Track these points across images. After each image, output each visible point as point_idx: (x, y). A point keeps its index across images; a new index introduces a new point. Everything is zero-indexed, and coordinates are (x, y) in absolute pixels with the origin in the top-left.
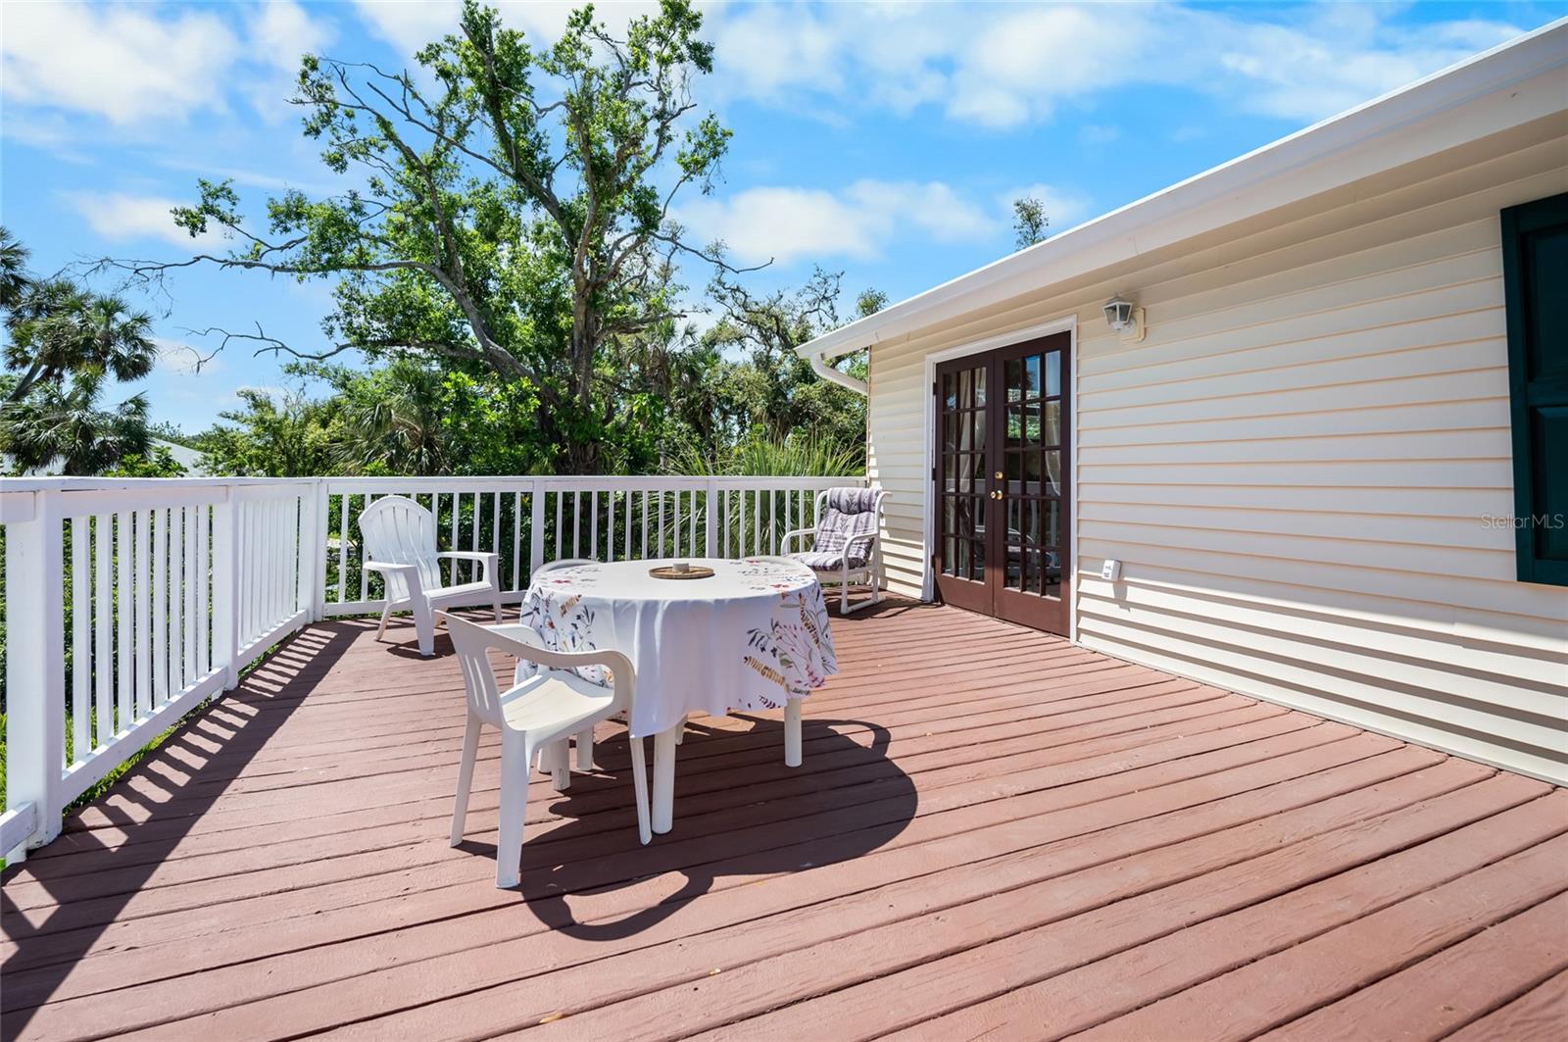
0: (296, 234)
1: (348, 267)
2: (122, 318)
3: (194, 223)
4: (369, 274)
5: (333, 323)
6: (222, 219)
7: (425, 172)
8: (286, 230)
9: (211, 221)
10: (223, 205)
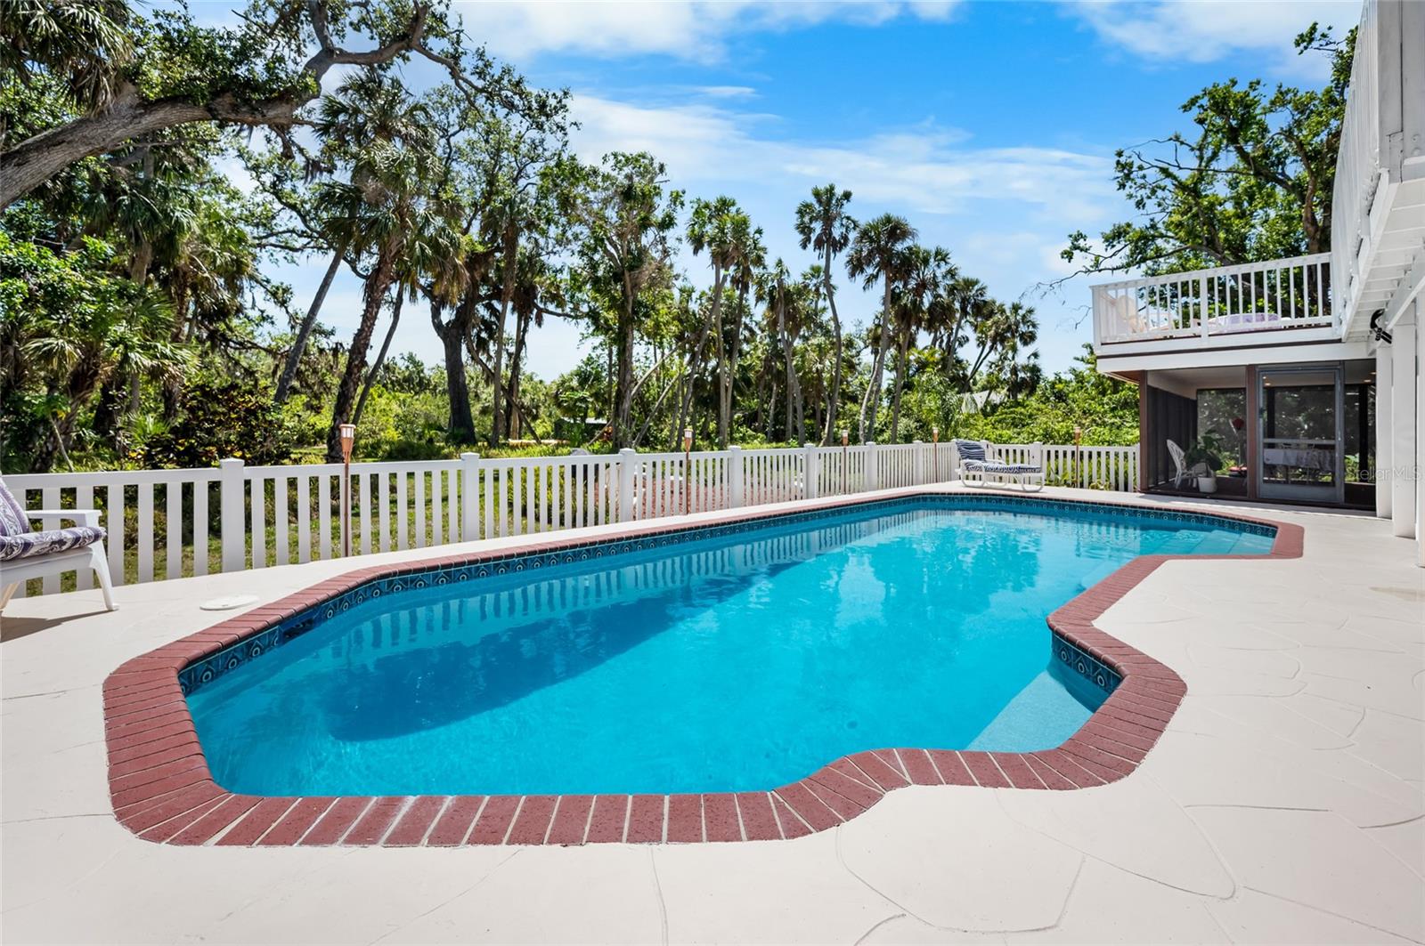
0: (1118, 247)
1: (1150, 259)
2: (1021, 312)
3: (1068, 255)
4: (1162, 260)
5: (1143, 291)
6: (1082, 250)
7: (1192, 190)
8: (1113, 246)
9: (1076, 253)
10: (1081, 243)
